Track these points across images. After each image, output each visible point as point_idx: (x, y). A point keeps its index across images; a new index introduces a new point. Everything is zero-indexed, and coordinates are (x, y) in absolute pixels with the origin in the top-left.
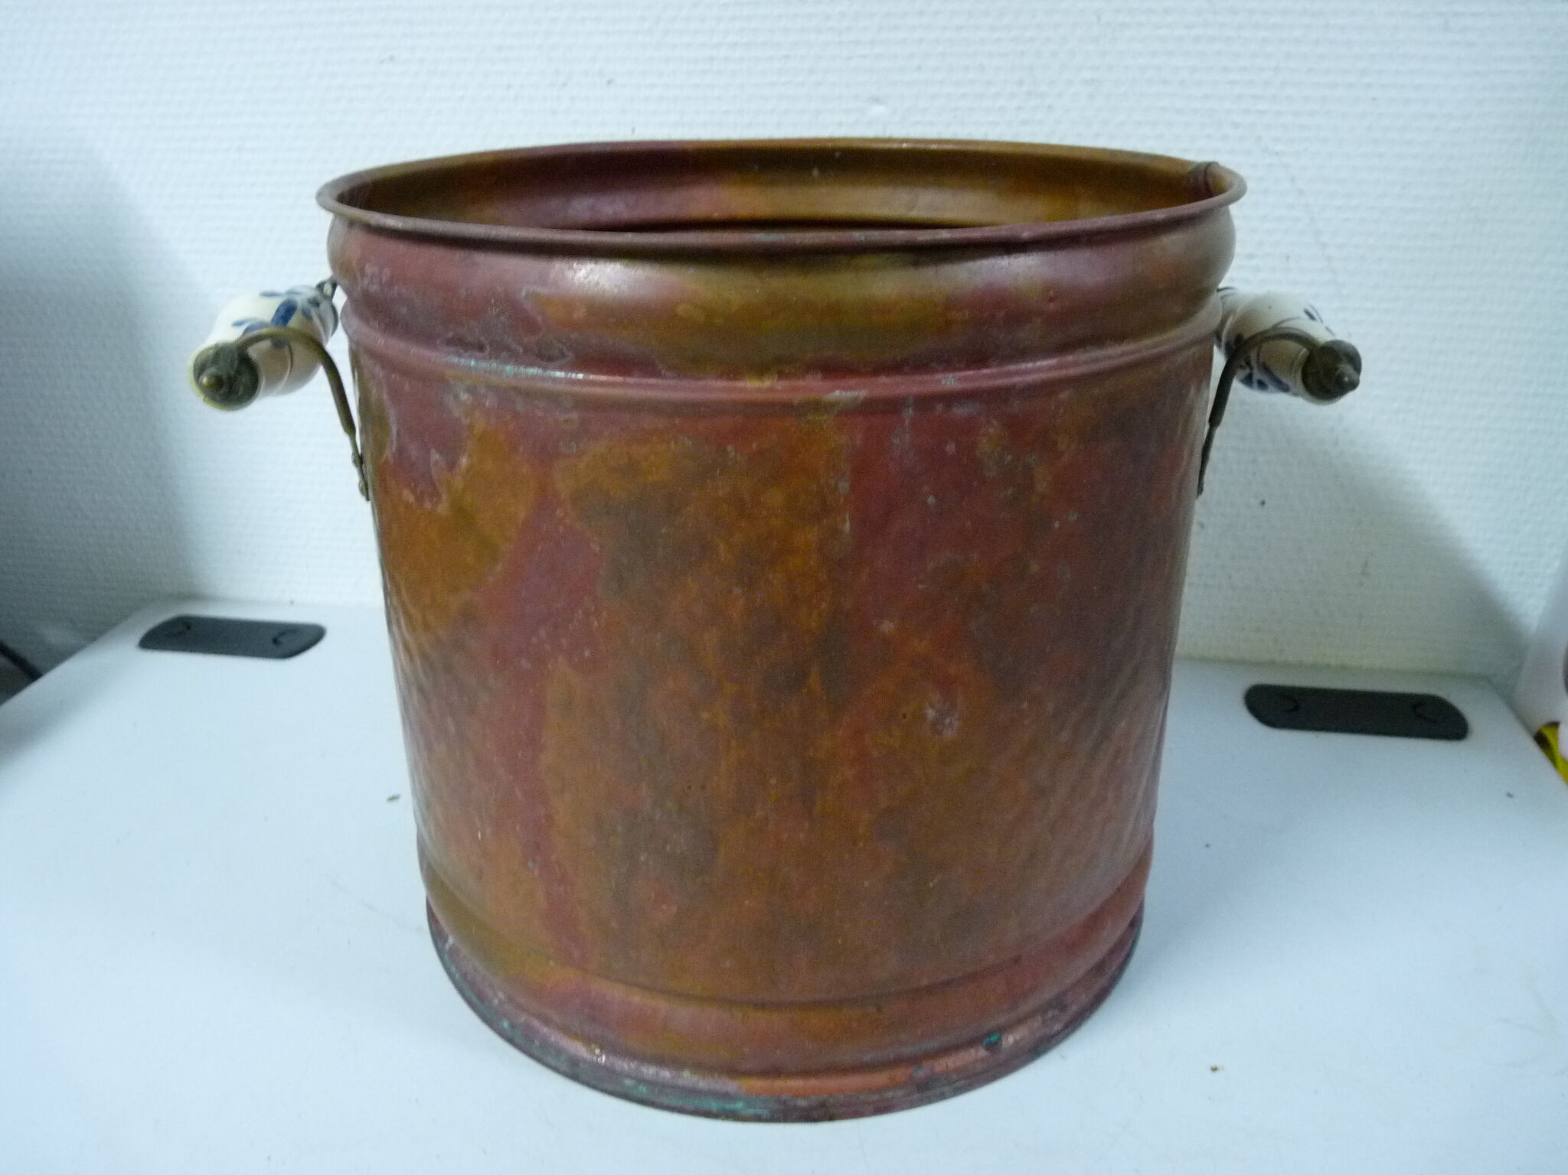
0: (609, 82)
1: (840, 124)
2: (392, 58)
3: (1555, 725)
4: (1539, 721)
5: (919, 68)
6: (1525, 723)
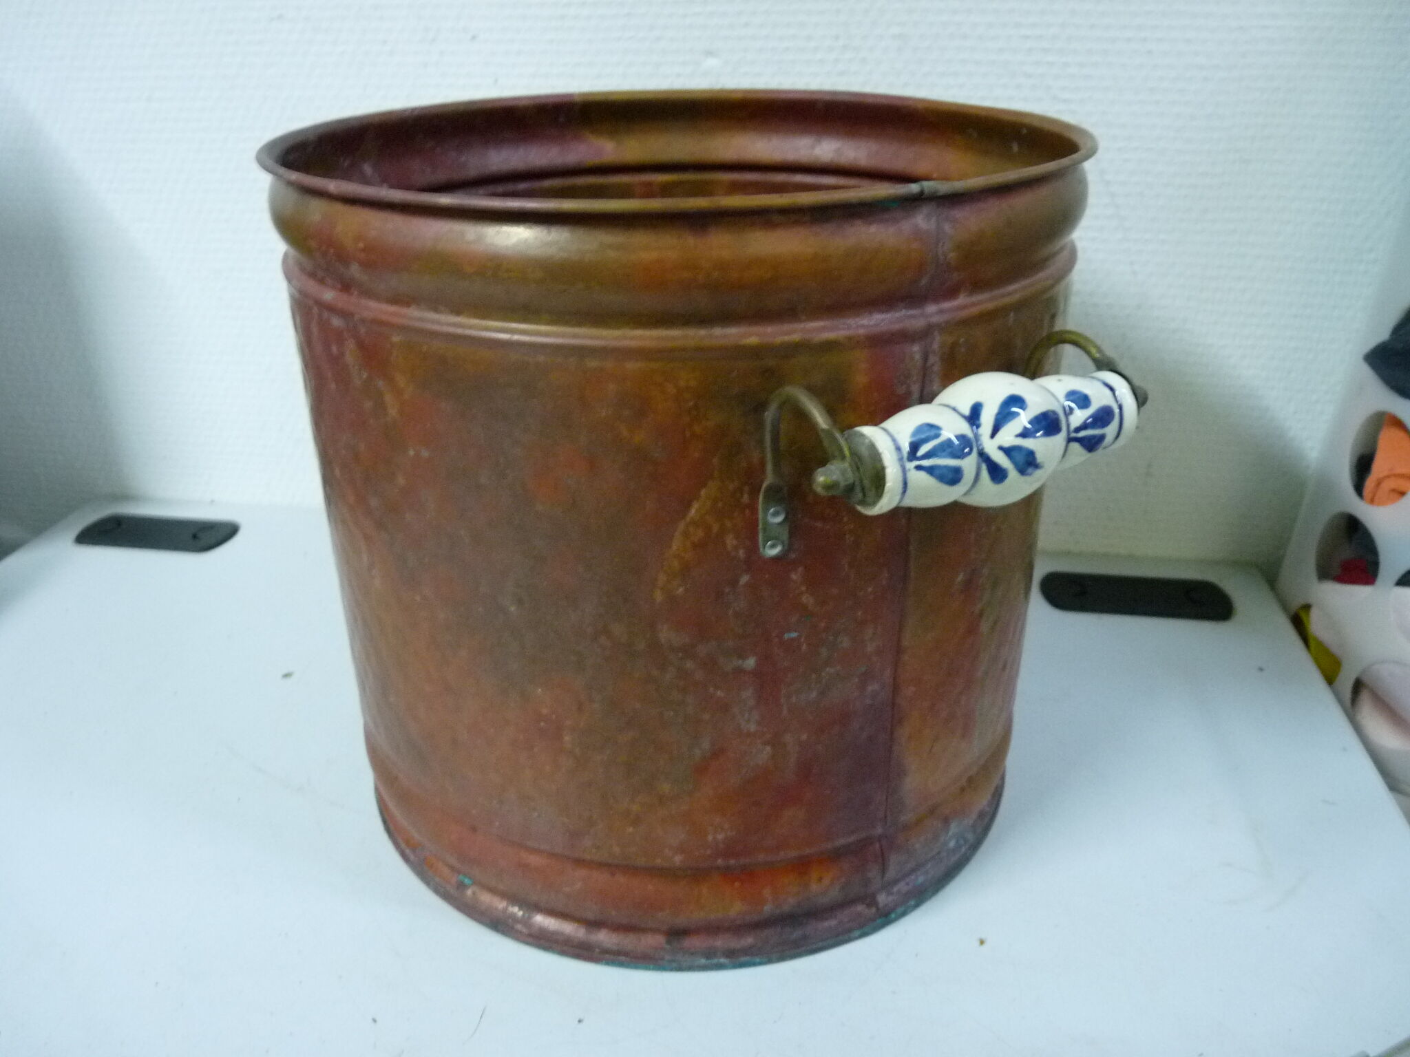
0: (474, 38)
1: (679, 75)
2: (280, 17)
3: (1307, 607)
4: (1296, 604)
5: (746, 25)
6: (1284, 605)
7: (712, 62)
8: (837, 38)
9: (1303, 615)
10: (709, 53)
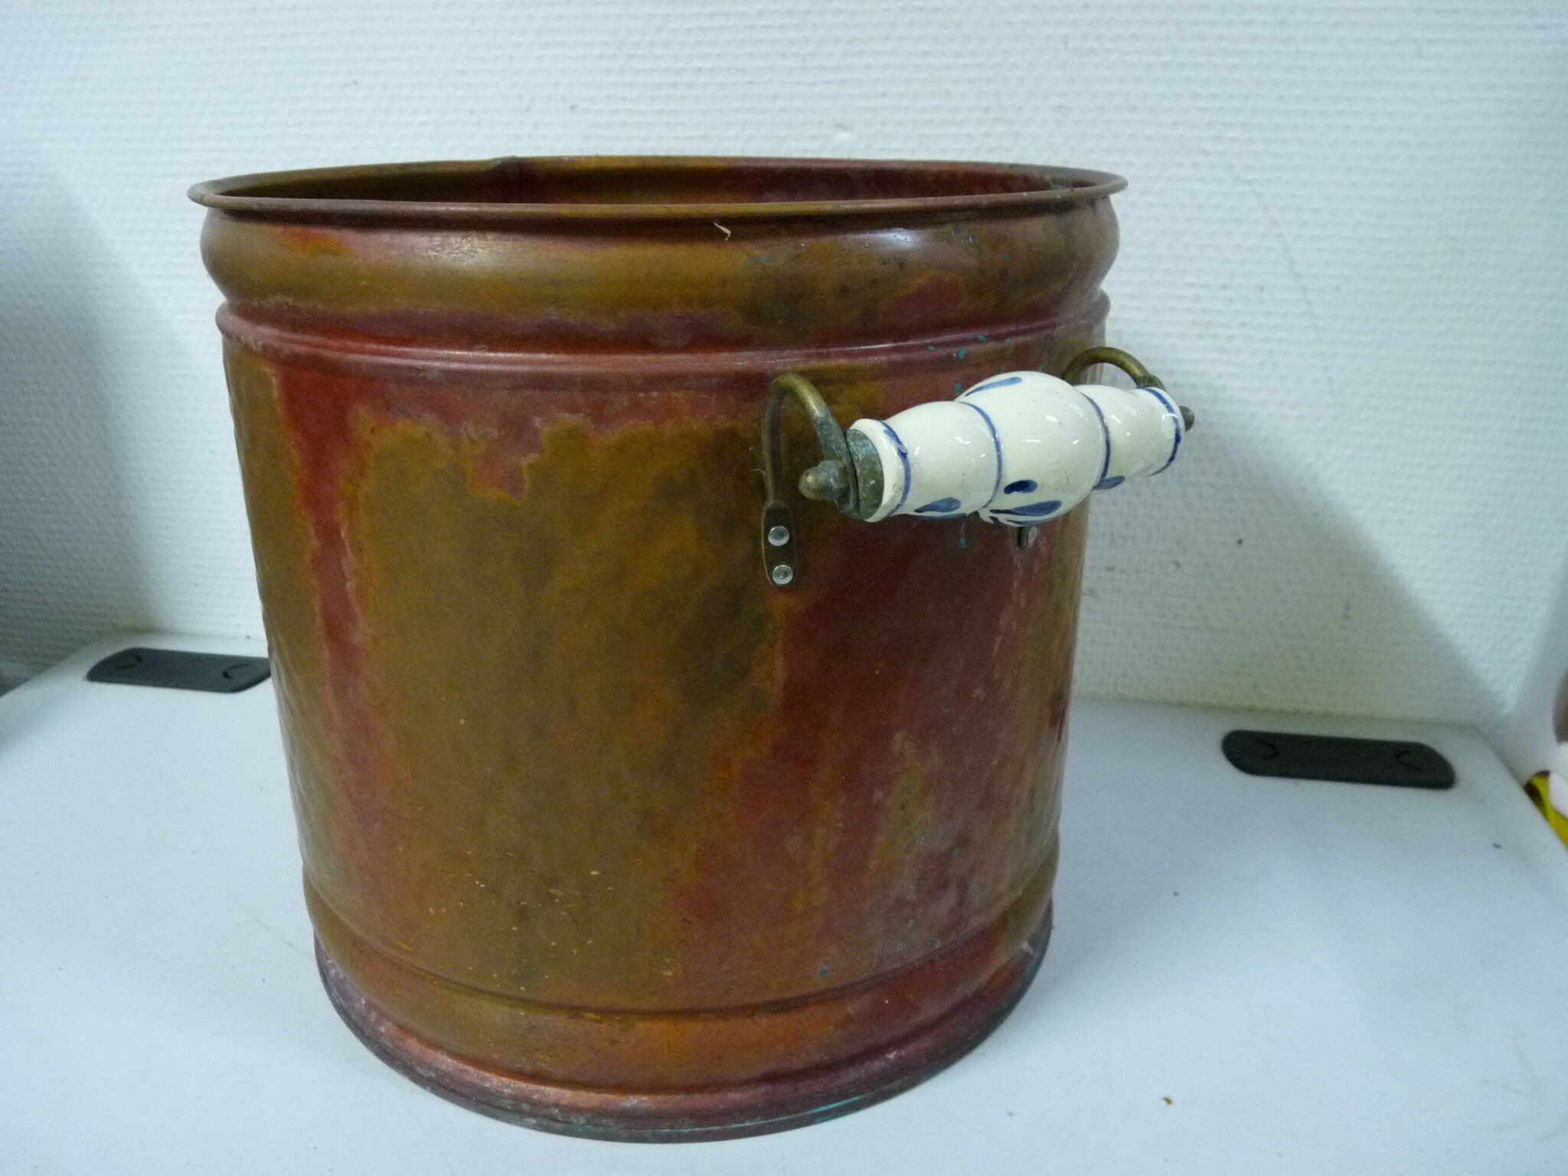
3: (1545, 774)
4: (1528, 772)
5: (884, 95)
6: (1513, 771)
7: (843, 136)
8: (987, 109)
9: (1538, 783)
10: (842, 126)
